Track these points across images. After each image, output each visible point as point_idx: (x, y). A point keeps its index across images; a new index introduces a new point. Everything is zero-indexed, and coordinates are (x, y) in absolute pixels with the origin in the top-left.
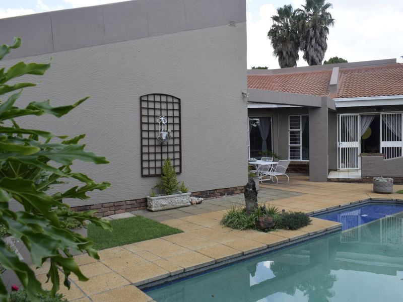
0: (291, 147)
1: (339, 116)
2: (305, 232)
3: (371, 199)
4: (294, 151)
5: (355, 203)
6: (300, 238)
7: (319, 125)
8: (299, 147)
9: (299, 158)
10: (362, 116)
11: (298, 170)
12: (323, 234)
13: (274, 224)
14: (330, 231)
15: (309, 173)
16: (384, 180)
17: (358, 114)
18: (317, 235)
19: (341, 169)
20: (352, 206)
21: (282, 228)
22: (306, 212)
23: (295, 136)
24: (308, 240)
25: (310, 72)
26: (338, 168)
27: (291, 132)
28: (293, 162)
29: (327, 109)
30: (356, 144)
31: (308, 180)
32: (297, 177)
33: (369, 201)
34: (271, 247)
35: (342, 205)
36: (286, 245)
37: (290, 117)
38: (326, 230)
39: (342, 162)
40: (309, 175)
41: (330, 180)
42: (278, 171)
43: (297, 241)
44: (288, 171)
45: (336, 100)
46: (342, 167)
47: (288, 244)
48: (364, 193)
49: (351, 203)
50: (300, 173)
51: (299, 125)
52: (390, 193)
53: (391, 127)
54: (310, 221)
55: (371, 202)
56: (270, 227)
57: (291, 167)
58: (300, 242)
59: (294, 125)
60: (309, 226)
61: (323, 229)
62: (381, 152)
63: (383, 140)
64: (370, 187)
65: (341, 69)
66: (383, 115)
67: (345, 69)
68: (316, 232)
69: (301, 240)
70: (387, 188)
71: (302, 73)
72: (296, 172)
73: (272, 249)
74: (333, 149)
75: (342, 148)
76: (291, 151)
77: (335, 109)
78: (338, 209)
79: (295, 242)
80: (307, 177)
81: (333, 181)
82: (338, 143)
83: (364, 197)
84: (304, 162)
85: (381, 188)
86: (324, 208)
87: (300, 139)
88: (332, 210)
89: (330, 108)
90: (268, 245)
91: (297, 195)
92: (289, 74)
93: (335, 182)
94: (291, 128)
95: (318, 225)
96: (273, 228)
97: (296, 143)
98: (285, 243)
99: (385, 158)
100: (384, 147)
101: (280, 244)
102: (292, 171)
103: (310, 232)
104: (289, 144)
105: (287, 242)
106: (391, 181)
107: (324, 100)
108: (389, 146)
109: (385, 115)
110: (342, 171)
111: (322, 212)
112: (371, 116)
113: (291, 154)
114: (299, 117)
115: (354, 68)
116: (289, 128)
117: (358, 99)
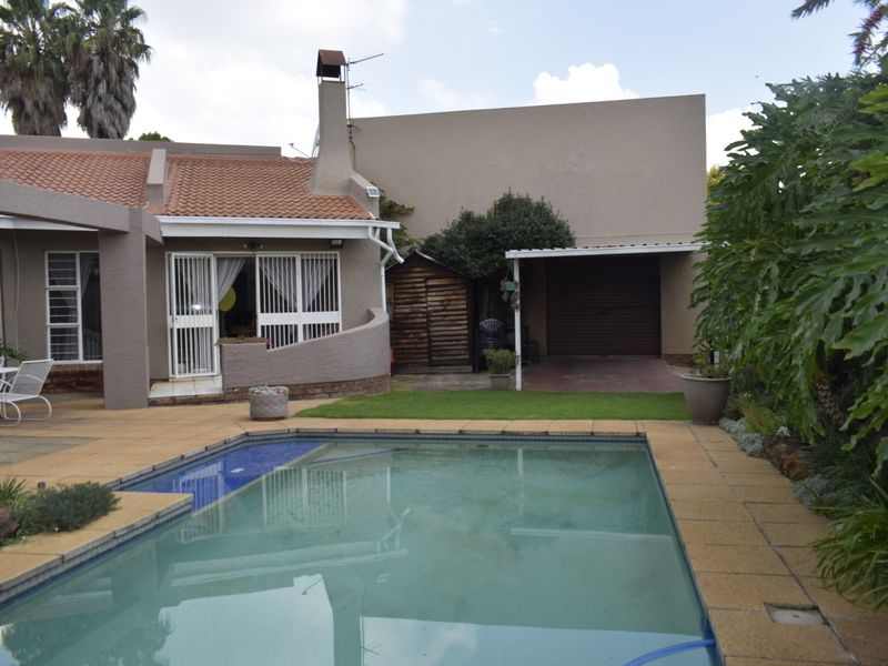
0: (53, 331)
1: (169, 256)
2: (103, 530)
3: (247, 434)
4: (62, 340)
5: (214, 447)
6: (90, 547)
7: (124, 274)
8: (75, 331)
9: (76, 357)
10: (220, 260)
11: (74, 385)
12: (149, 527)
13: (16, 525)
14: (165, 519)
15: (103, 392)
16: (271, 391)
17: (210, 255)
18: (136, 533)
19: (177, 376)
20: (208, 453)
21: (39, 531)
22: (102, 482)
23: (63, 302)
24: (111, 550)
25: (99, 153)
26: (171, 375)
27: (52, 294)
28: (59, 366)
29: (144, 238)
30: (211, 321)
31: (102, 407)
32: (72, 403)
33: (244, 439)
34: (8, 590)
35: (188, 453)
36: (54, 573)
37: (51, 256)
38: (158, 517)
39: (179, 362)
40: (102, 396)
41: (154, 403)
42: (18, 390)
43: (84, 558)
44: (46, 390)
45: (163, 219)
46: (180, 372)
47: (60, 570)
48: (230, 424)
49: (206, 448)
50: (81, 391)
51: (74, 274)
52: (282, 418)
53: (276, 283)
54: (115, 501)
55: (249, 441)
56: (3, 533)
57: (55, 380)
58: (91, 560)
59: (61, 272)
60: (112, 515)
61: (149, 515)
62: (259, 334)
63: (262, 312)
64: (244, 409)
65: (171, 156)
66: (260, 259)
67: (180, 156)
68: (133, 526)
69: (95, 553)
70: (276, 408)
71: (78, 152)
72: (70, 392)
73: (13, 593)
74: (159, 331)
75: (178, 330)
76: (53, 340)
77: (160, 240)
78: (179, 465)
79: (77, 562)
80: (99, 401)
81: (161, 405)
82: (169, 318)
83: (234, 432)
84: (89, 365)
85: (267, 408)
86: (145, 467)
87: (76, 310)
88: (166, 469)
89: (151, 236)
91: (75, 445)
92: (42, 150)
93: (166, 405)
94: (52, 283)
95: (134, 508)
96: (13, 536)
97: (66, 320)
98: (50, 570)
99: (268, 347)
100: (265, 324)
101: (37, 576)
102: (60, 390)
103: (116, 529)
104: (49, 323)
105: (57, 567)
106: (284, 392)
107: (135, 216)
108: (275, 324)
109: (266, 259)
110: (179, 381)
111: (141, 476)
112: (238, 259)
113: (53, 348)
114: (73, 256)
115: (198, 157)
116: (47, 283)
117: (211, 220)
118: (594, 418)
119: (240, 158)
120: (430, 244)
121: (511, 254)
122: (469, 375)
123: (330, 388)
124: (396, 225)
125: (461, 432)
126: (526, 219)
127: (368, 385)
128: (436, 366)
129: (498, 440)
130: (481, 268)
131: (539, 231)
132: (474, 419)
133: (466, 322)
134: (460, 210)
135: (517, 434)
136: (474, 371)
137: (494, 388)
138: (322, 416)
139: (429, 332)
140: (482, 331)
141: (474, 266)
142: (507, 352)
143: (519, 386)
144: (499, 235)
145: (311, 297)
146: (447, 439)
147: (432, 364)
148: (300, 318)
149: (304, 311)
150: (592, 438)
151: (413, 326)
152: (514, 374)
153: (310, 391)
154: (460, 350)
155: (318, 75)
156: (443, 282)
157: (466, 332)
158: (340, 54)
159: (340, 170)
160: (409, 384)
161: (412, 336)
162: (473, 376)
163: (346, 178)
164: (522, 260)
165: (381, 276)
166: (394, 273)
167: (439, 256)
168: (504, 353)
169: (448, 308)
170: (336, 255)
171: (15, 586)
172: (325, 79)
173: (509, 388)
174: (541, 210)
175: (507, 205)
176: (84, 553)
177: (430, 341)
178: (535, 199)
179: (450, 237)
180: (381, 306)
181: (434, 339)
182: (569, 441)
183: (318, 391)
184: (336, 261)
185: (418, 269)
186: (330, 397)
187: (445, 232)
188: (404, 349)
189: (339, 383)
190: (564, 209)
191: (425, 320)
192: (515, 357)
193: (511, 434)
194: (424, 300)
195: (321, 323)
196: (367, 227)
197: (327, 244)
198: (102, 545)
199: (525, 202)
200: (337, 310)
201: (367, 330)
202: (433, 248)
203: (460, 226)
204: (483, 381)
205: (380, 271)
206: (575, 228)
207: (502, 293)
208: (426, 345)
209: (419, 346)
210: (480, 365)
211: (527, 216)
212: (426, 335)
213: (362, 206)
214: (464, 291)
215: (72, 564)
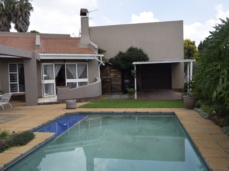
0: (11, 85)
1: (42, 64)
2: (32, 145)
3: (66, 113)
4: (13, 87)
5: (58, 117)
6: (29, 150)
7: (30, 70)
8: (17, 84)
9: (17, 92)
10: (55, 65)
11: (17, 99)
12: (44, 143)
13: (7, 145)
15: (25, 100)
16: (72, 101)
17: (53, 64)
18: (41, 145)
19: (45, 96)
20: (57, 119)
21: (14, 146)
23: (13, 77)
24: (35, 151)
25: (21, 36)
26: (43, 96)
27: (10, 75)
28: (13, 94)
29: (36, 60)
30: (53, 81)
31: (25, 105)
32: (17, 104)
33: (66, 115)
35: (51, 119)
36: (20, 159)
37: (10, 64)
38: (47, 140)
39: (45, 92)
40: (25, 102)
41: (39, 104)
42: (3, 102)
43: (28, 154)
45: (40, 54)
47: (21, 158)
48: (60, 111)
49: (56, 118)
51: (16, 69)
52: (75, 108)
53: (71, 71)
54: (34, 136)
55: (67, 115)
56: (4, 147)
58: (30, 154)
59: (13, 69)
60: (34, 140)
61: (44, 140)
62: (67, 85)
63: (67, 79)
64: (64, 105)
65: (41, 37)
66: (66, 65)
67: (43, 37)
68: (40, 143)
69: (30, 152)
70: (73, 106)
71: (16, 36)
72: (16, 101)
73: (9, 166)
74: (40, 84)
75: (45, 84)
76: (11, 87)
77: (40, 60)
78: (49, 123)
79: (26, 155)
80: (24, 104)
81: (41, 105)
82: (42, 81)
83: (63, 113)
85: (71, 106)
86: (40, 124)
87: (17, 79)
88: (46, 124)
89: (38, 59)
90: (5, 165)
91: (19, 117)
92: (6, 35)
93: (43, 105)
94: (10, 72)
95: (40, 137)
96: (7, 148)
97: (14, 82)
98: (19, 158)
99: (70, 89)
100: (68, 82)
101: (15, 161)
102: (13, 100)
103: (36, 145)
104: (10, 83)
105: (20, 157)
107: (33, 54)
108: (70, 82)
109: (68, 65)
110: (45, 98)
111: (39, 126)
112: (60, 65)
113: (11, 89)
114: (16, 64)
115: (48, 37)
116: (9, 72)
117: (53, 54)
118: (159, 108)
119: (59, 37)
120: (111, 60)
121: (134, 63)
122: (122, 95)
123: (86, 99)
124: (103, 56)
125: (124, 112)
126: (137, 54)
127: (96, 98)
128: (113, 92)
129: (135, 114)
130: (125, 67)
131: (140, 57)
132: (127, 108)
133: (121, 81)
134: (119, 51)
135: (140, 112)
136: (123, 94)
137: (129, 99)
138: (86, 108)
139: (111, 83)
140: (126, 83)
141: (123, 66)
142: (133, 89)
143: (136, 98)
144: (129, 58)
145: (80, 74)
146: (121, 114)
147: (112, 92)
148: (77, 80)
149: (78, 78)
150: (160, 113)
151: (107, 82)
152: (135, 94)
153: (81, 100)
154: (119, 88)
155: (81, 15)
156: (115, 70)
157: (121, 83)
158: (86, 10)
159: (86, 41)
160: (106, 98)
161: (106, 84)
163: (88, 43)
164: (136, 65)
165: (98, 69)
166: (102, 68)
167: (114, 64)
169: (116, 77)
170: (87, 63)
171: (9, 164)
172: (83, 16)
173: (133, 98)
174: (140, 51)
175: (131, 50)
176: (28, 152)
177: (111, 86)
178: (139, 48)
179: (116, 58)
180: (99, 77)
181: (112, 85)
182: (154, 114)
183: (83, 100)
184: (86, 65)
185: (108, 67)
186: (86, 102)
187: (115, 57)
188: (104, 88)
189: (89, 98)
190: (146, 51)
191: (110, 80)
192: (135, 90)
193: (138, 112)
194: (109, 75)
195: (81, 82)
196: (95, 56)
197: (84, 61)
198: (32, 149)
199: (136, 49)
200: (87, 78)
202: (112, 61)
203: (119, 55)
204: (126, 96)
205: (98, 67)
206: (149, 56)
207: (132, 73)
208: (110, 87)
209: (108, 87)
210: (125, 92)
211: (137, 53)
212: (110, 84)
213: (93, 50)
214: (120, 73)
215: (24, 156)
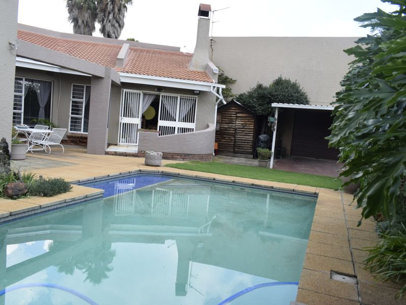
0: (72, 118)
1: (123, 91)
2: (61, 198)
3: (140, 171)
4: (75, 122)
5: (124, 174)
6: (54, 204)
7: (101, 95)
8: (81, 119)
9: (80, 130)
10: (145, 95)
11: (78, 142)
12: (82, 200)
13: (26, 191)
14: (90, 198)
15: (87, 146)
16: (155, 154)
17: (140, 92)
18: (75, 202)
19: (121, 143)
20: (121, 176)
21: (36, 195)
22: (66, 180)
23: (77, 106)
24: (63, 207)
25: (102, 43)
26: (118, 143)
27: (73, 102)
28: (73, 133)
29: (111, 81)
30: (137, 121)
31: (86, 152)
32: (76, 149)
33: (139, 172)
34: (15, 215)
36: (36, 212)
37: (74, 86)
38: (86, 197)
39: (122, 138)
40: (86, 148)
41: (107, 153)
42: (51, 140)
43: (50, 208)
44: (63, 142)
45: (121, 74)
46: (122, 142)
47: (39, 211)
48: (136, 165)
49: (120, 173)
50: (81, 145)
51: (83, 95)
52: (158, 166)
53: (168, 108)
54: (71, 188)
55: (141, 174)
56: (20, 193)
57: (71, 139)
58: (54, 209)
59: (77, 93)
60: (68, 193)
61: (83, 195)
62: (158, 129)
63: (160, 119)
64: (142, 160)
65: (132, 47)
66: (162, 96)
67: (136, 48)
68: (74, 198)
69: (56, 207)
70: (156, 161)
71: (93, 43)
72: (76, 145)
73: (17, 217)
74: (114, 124)
75: (123, 123)
76: (72, 122)
77: (119, 83)
78: (106, 179)
79: (47, 209)
80: (85, 150)
81: (110, 154)
82: (120, 117)
83: (135, 169)
84: (85, 134)
85: (152, 161)
86: (91, 177)
87: (82, 110)
88: (100, 180)
89: (114, 80)
90: (11, 213)
91: (68, 165)
92: (78, 40)
93: (112, 155)
94: (73, 97)
95: (77, 192)
96: (25, 195)
97: (78, 114)
98: (34, 210)
99: (159, 135)
100: (161, 125)
101: (28, 211)
102: (71, 144)
103: (66, 199)
104: (70, 115)
105: (37, 209)
106: (161, 155)
107: (108, 71)
108: (165, 126)
109: (164, 96)
110: (122, 146)
111: (88, 181)
112: (153, 95)
113: (71, 126)
114: (83, 87)
115: (144, 49)
116: (72, 97)
117: (142, 76)
118: (298, 184)
119: (161, 51)
120: (240, 97)
121: (274, 105)
122: (251, 159)
123: (184, 156)
124: (224, 86)
125: (233, 182)
126: (286, 90)
127: (202, 157)
128: (237, 153)
129: (250, 187)
130: (262, 110)
131: (292, 96)
132: (243, 177)
133: (252, 135)
134: (257, 83)
135: (259, 186)
136: (253, 158)
137: (260, 166)
138: (176, 168)
139: (235, 137)
140: (259, 140)
141: (259, 109)
143: (271, 166)
144: (272, 96)
145: (183, 116)
146: (227, 184)
147: (235, 152)
148: (177, 124)
149: (179, 121)
150: (293, 192)
151: (229, 134)
152: (270, 161)
153: (175, 156)
154: (248, 147)
155: (199, 15)
156: (244, 115)
157: (252, 139)
158: (209, 6)
159: (203, 60)
160: (221, 160)
161: (227, 138)
162: (254, 160)
163: (206, 63)
164: (280, 109)
165: (215, 109)
166: (222, 109)
167: (243, 103)
168: (267, 150)
169: (245, 127)
170: (196, 98)
171: (18, 214)
172: (201, 17)
173: (266, 167)
174: (295, 87)
175: (279, 82)
176: (51, 206)
177: (235, 142)
178: (293, 81)
179: (250, 95)
180: (214, 123)
181: (237, 141)
182: (282, 192)
183: (178, 157)
184: (196, 100)
185: (233, 108)
186: (183, 160)
187: (249, 93)
188: (223, 144)
189: (189, 155)
190: (305, 87)
191: (234, 132)
192: (271, 153)
193: (256, 185)
194: (234, 122)
195: (186, 127)
196: (210, 86)
197: (192, 92)
198: (60, 204)
199: (288, 82)
200: (194, 122)
201: (204, 132)
202: (241, 99)
203: (256, 90)
204: (256, 162)
205: (215, 107)
206: (310, 97)
207: (268, 122)
208: (233, 143)
209: (230, 143)
210: (256, 156)
211: (287, 88)
212: (233, 138)
213: (210, 76)
214: (253, 120)
215: (45, 210)
